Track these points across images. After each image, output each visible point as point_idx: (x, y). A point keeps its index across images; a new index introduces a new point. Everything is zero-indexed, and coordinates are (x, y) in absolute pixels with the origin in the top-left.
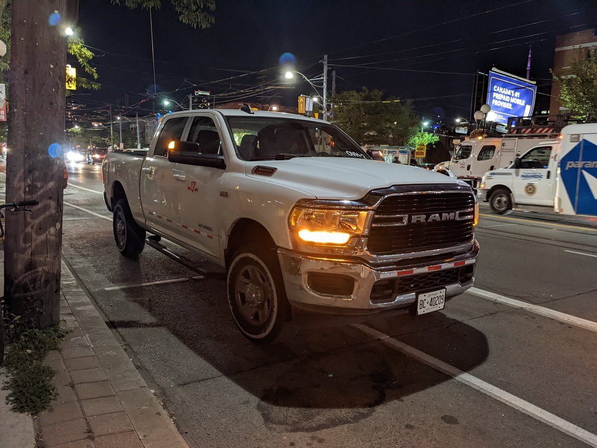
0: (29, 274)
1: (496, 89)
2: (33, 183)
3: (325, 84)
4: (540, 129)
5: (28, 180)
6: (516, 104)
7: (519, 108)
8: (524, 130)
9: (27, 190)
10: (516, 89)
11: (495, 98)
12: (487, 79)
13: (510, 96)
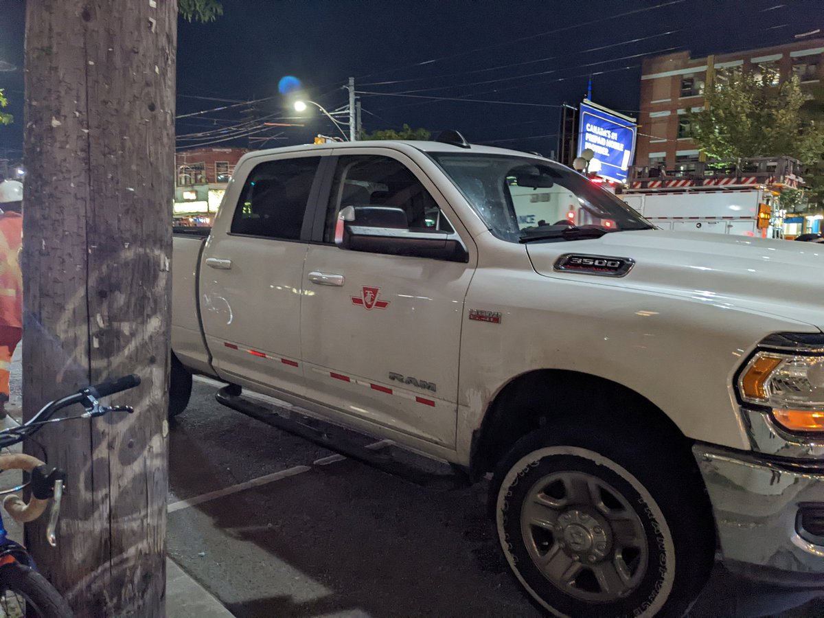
0: (105, 571)
1: (589, 128)
2: (110, 324)
3: (352, 121)
4: (674, 182)
5: (99, 318)
6: (613, 149)
7: (617, 154)
8: (651, 183)
9: (96, 344)
10: (612, 128)
11: (588, 141)
12: (578, 113)
13: (606, 138)
